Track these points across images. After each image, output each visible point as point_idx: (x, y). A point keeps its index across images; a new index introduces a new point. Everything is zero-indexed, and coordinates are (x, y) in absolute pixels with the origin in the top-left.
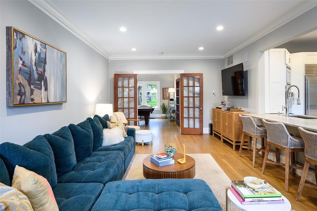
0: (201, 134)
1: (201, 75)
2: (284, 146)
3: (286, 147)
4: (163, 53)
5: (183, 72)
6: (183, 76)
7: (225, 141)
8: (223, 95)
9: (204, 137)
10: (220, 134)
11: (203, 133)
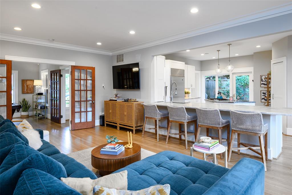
0: (93, 127)
1: (93, 69)
2: (183, 121)
3: (184, 121)
4: (53, 40)
5: (74, 64)
6: (74, 68)
7: (121, 129)
8: (113, 89)
9: (96, 129)
10: (116, 124)
11: (96, 125)
